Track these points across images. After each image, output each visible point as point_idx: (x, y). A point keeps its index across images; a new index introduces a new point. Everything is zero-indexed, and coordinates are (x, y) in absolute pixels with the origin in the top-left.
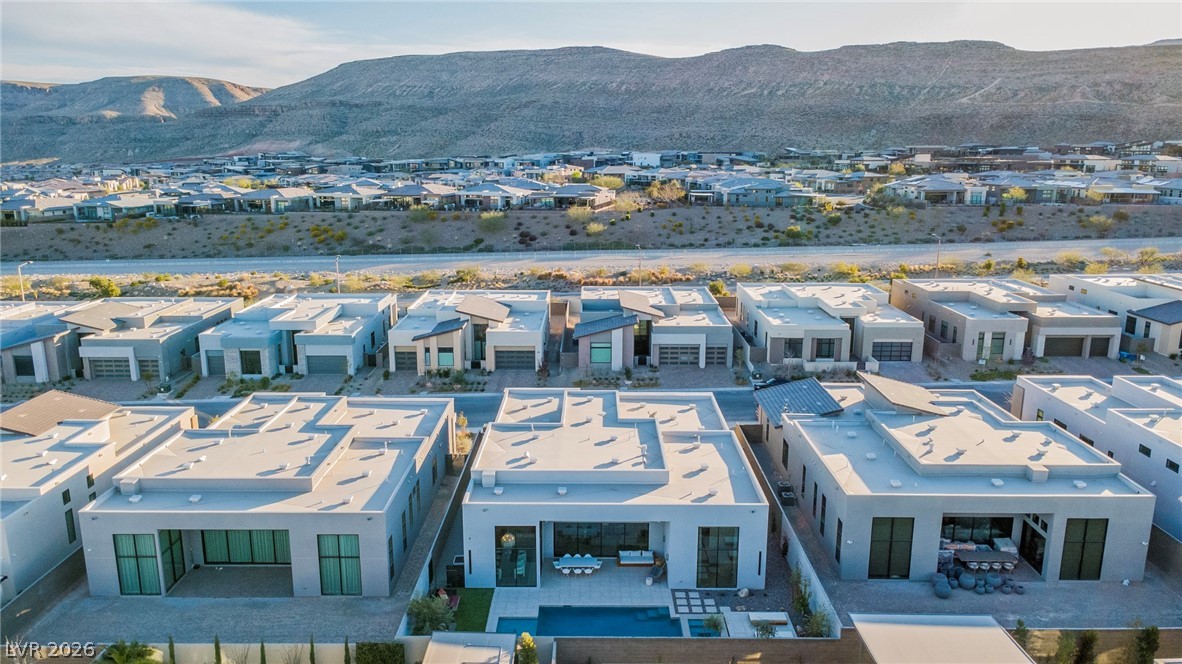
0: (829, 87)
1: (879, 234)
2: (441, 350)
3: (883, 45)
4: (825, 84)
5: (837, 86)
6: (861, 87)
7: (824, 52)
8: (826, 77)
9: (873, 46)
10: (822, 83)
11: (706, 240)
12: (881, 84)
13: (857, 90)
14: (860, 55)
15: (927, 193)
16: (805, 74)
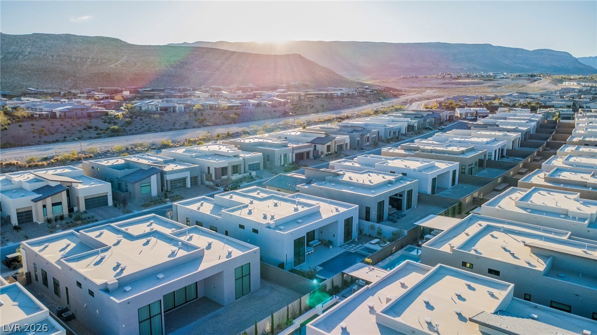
0: (32, 56)
1: (153, 128)
2: (53, 205)
3: (58, 35)
4: (29, 53)
5: (37, 55)
6: (52, 56)
7: (23, 35)
8: (29, 50)
9: (52, 35)
10: (27, 53)
11: (65, 137)
12: (64, 56)
13: (51, 58)
14: (46, 39)
15: (161, 108)
16: (14, 47)
